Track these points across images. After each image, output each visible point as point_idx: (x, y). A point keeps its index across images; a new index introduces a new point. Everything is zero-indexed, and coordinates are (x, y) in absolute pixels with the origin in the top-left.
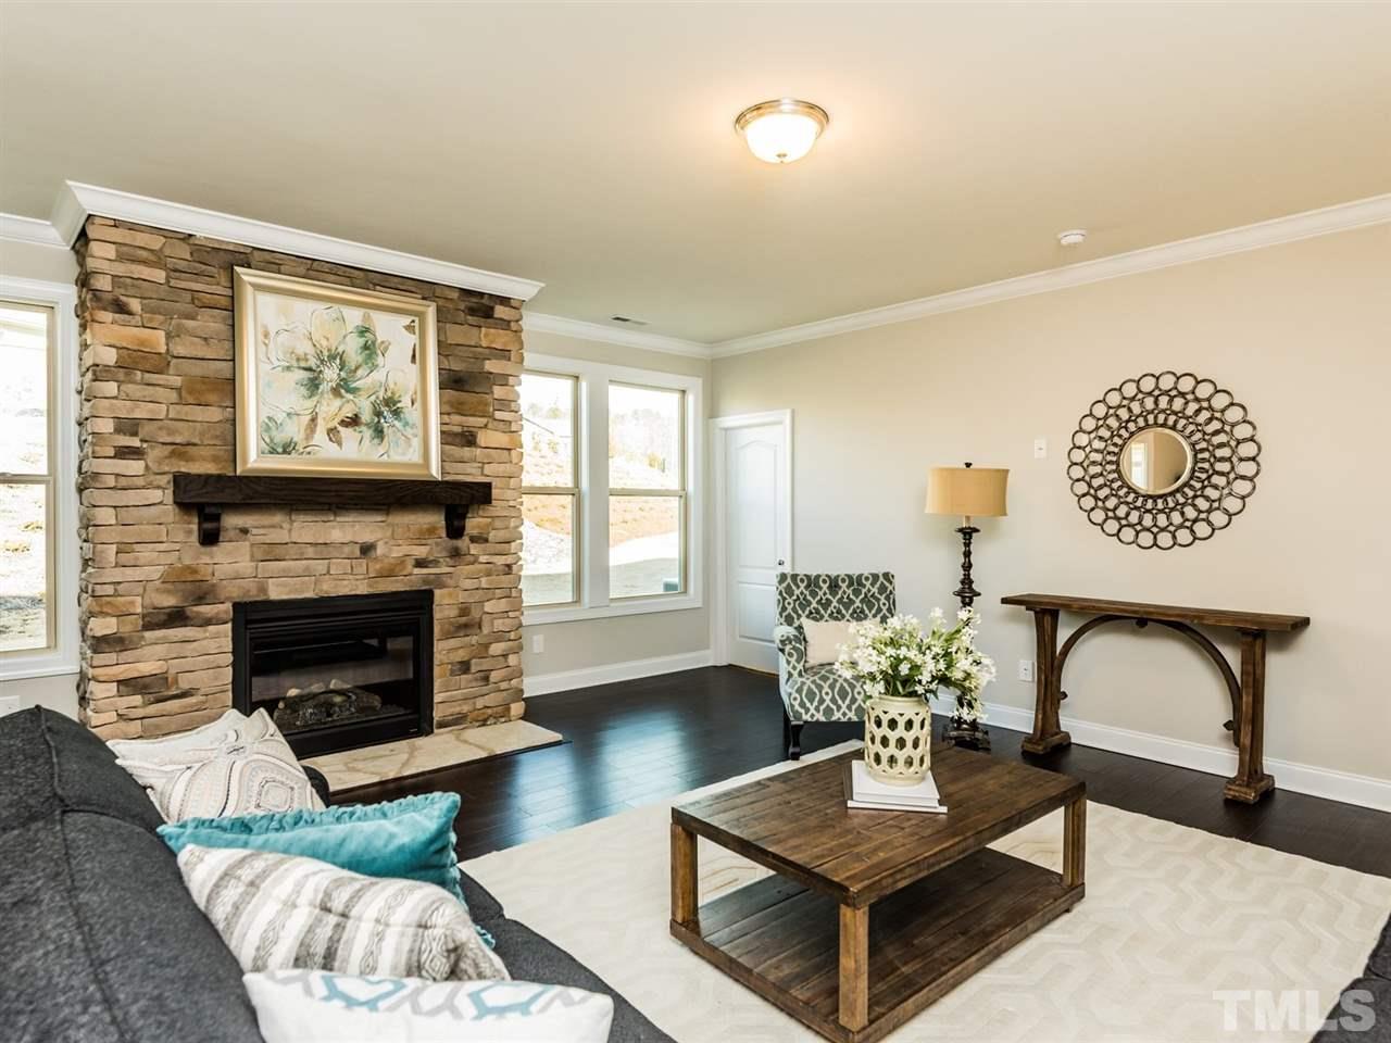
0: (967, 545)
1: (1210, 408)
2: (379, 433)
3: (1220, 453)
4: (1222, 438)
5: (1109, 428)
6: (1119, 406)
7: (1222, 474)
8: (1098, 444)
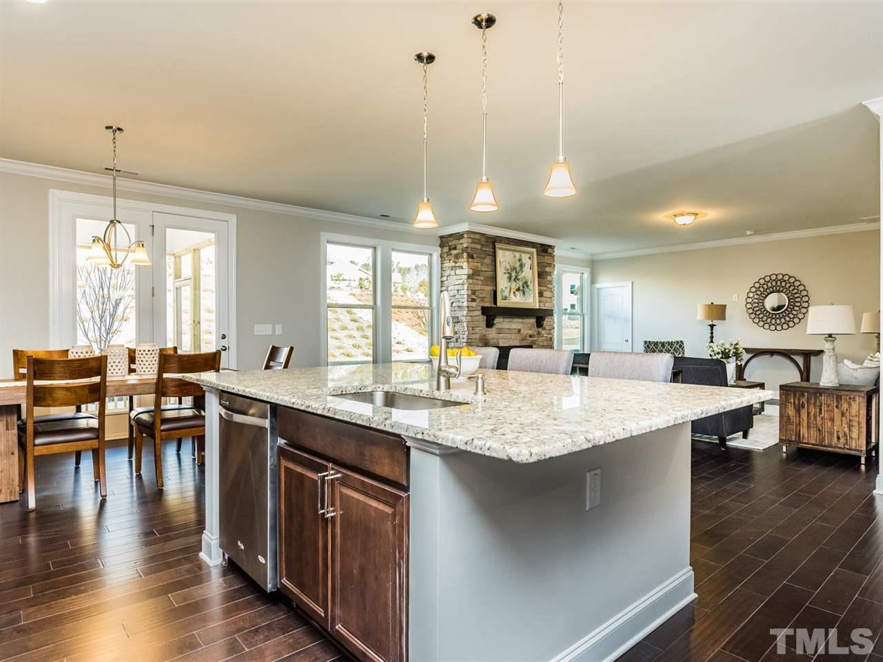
0: (712, 330)
1: (794, 286)
2: (524, 293)
3: (797, 300)
4: (797, 295)
5: (760, 291)
6: (764, 284)
7: (797, 306)
8: (756, 296)
